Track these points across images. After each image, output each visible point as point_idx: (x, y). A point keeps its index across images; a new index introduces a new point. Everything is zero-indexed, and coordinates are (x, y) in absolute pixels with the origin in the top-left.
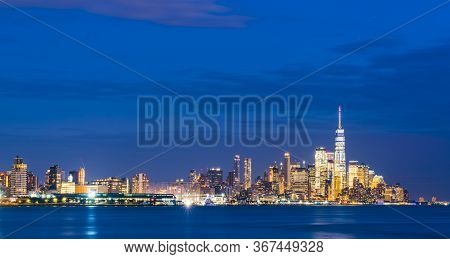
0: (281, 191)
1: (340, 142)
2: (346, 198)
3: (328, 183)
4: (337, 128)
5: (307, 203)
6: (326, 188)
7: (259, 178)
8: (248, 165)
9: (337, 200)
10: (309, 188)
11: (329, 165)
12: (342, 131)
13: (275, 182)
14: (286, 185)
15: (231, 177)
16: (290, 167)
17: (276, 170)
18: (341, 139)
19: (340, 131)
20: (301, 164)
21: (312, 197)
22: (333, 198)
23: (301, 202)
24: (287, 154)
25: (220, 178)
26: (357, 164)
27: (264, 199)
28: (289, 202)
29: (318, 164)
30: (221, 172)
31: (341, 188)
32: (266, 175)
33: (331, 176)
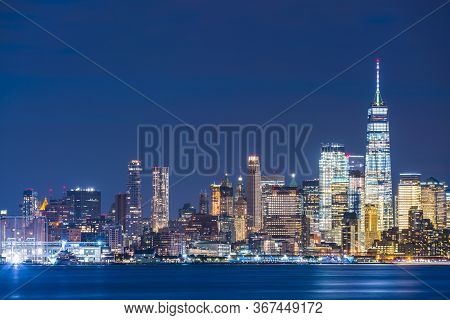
0: (241, 234)
1: (379, 135)
2: (392, 249)
3: (351, 218)
4: (372, 105)
5: (300, 260)
6: (346, 230)
7: (186, 207)
8: (162, 180)
9: (371, 254)
10: (306, 227)
11: (354, 183)
12: (384, 111)
13: (225, 216)
14: (250, 223)
15: (121, 205)
16: (260, 184)
17: (226, 192)
18: (383, 127)
19: (379, 111)
20: (288, 179)
21: (312, 247)
22: (363, 249)
23: (285, 258)
24: (253, 158)
25: (97, 208)
26: (420, 178)
27: (197, 252)
28: (257, 258)
29: (325, 179)
30: (96, 194)
31: (380, 228)
32: (205, 202)
33: (357, 203)
